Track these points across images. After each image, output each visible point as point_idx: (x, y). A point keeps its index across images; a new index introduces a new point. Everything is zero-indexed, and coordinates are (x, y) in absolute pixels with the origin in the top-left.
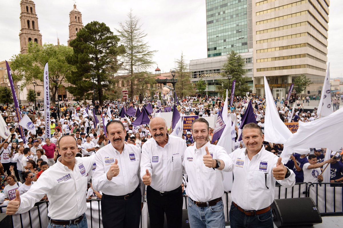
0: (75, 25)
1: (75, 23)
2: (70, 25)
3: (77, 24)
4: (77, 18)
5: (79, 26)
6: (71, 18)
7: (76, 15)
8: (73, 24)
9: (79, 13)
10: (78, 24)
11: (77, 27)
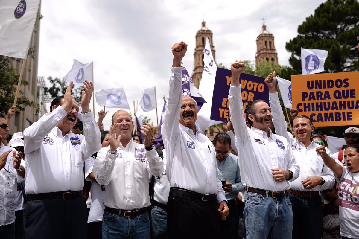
0: (265, 54)
1: (265, 51)
2: (257, 55)
3: (267, 52)
4: (268, 44)
5: (270, 54)
6: (259, 45)
7: (266, 39)
8: (261, 52)
9: (270, 36)
10: (270, 51)
11: (268, 56)
